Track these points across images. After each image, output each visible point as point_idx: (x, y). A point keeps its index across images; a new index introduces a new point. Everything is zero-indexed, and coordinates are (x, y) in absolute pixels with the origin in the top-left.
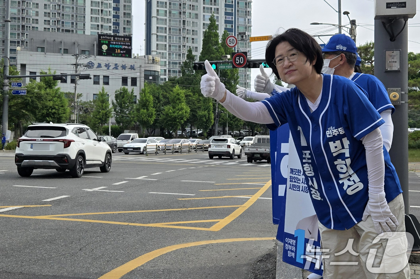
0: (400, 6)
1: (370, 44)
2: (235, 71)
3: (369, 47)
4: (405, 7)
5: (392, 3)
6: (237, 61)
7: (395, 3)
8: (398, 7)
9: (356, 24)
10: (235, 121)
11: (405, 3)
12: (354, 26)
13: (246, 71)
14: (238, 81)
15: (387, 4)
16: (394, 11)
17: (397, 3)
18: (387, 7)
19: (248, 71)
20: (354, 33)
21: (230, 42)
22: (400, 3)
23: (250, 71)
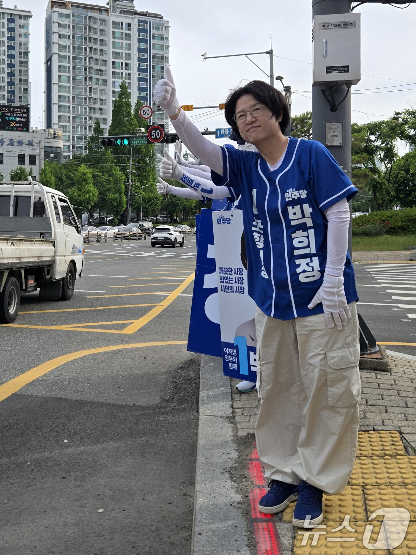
0: (342, 71)
1: (308, 114)
2: (151, 147)
3: (307, 118)
4: (348, 71)
5: (333, 67)
6: (153, 135)
7: (336, 67)
8: (340, 71)
9: (291, 91)
10: (151, 205)
11: (348, 67)
12: (288, 94)
13: (163, 147)
14: (154, 158)
15: (327, 68)
16: (335, 77)
17: (339, 66)
18: (327, 72)
19: (166, 147)
20: (289, 101)
21: (144, 113)
22: (342, 67)
23: (168, 147)
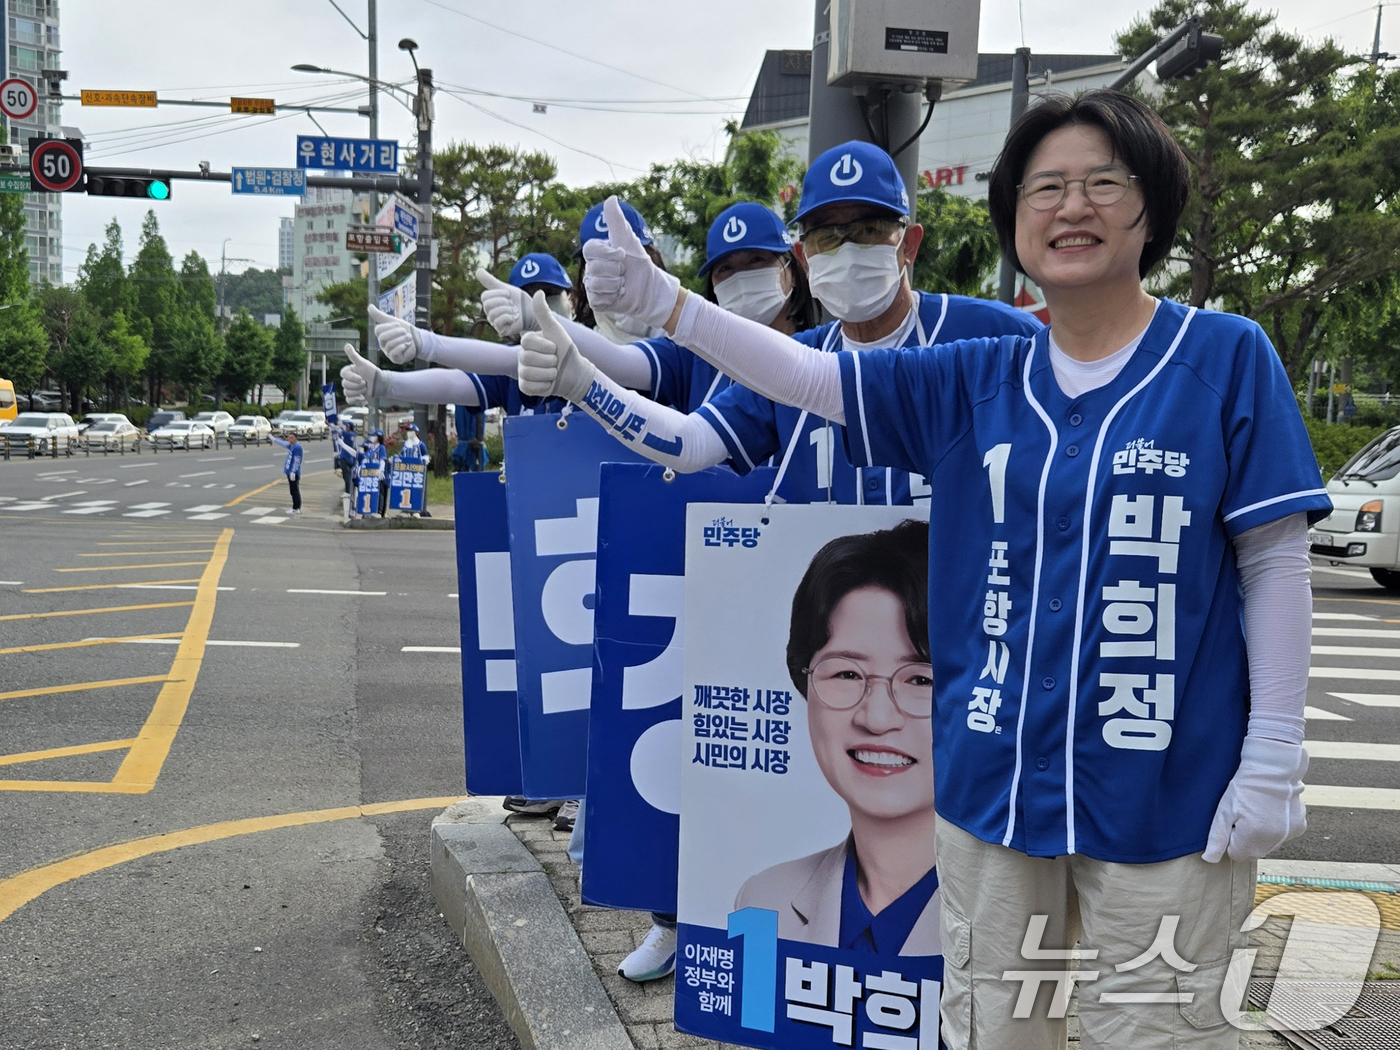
0: (929, 46)
4: (943, 49)
5: (904, 32)
7: (914, 31)
8: (923, 48)
11: (944, 36)
15: (891, 32)
16: (908, 62)
17: (921, 32)
18: (890, 45)
22: (930, 34)
